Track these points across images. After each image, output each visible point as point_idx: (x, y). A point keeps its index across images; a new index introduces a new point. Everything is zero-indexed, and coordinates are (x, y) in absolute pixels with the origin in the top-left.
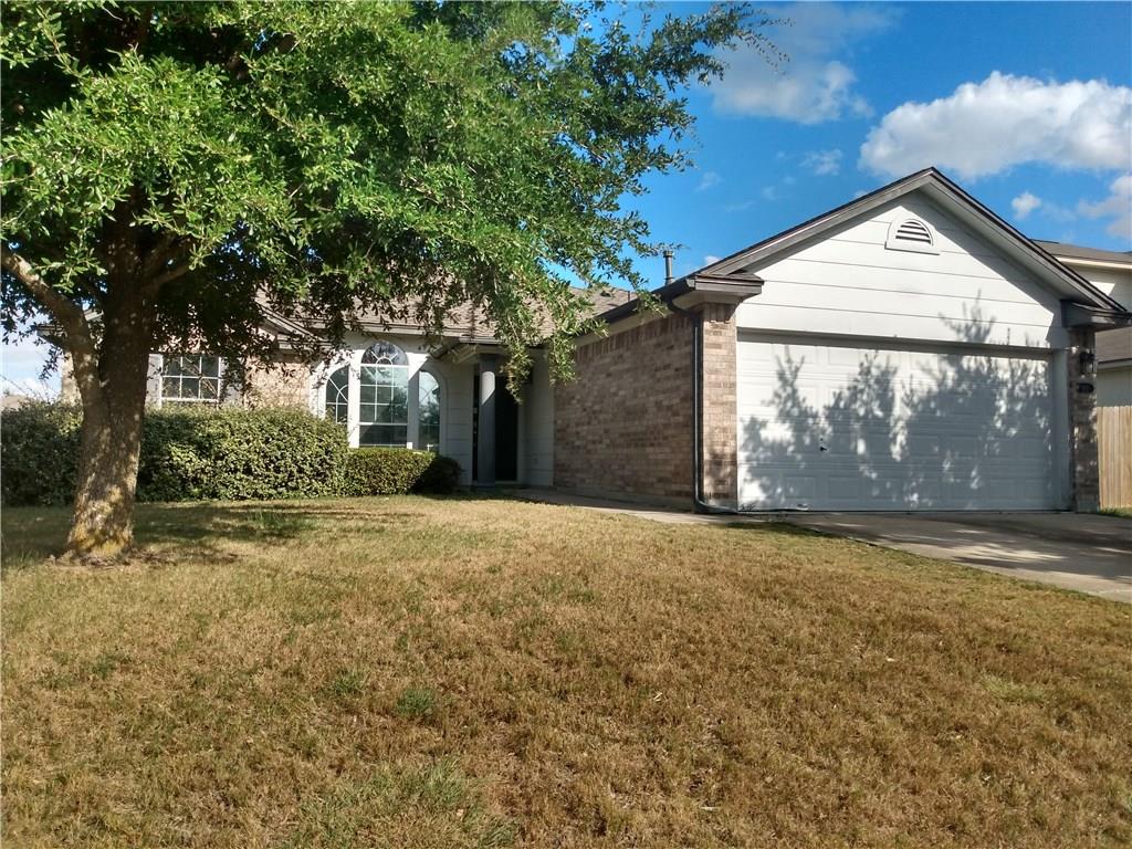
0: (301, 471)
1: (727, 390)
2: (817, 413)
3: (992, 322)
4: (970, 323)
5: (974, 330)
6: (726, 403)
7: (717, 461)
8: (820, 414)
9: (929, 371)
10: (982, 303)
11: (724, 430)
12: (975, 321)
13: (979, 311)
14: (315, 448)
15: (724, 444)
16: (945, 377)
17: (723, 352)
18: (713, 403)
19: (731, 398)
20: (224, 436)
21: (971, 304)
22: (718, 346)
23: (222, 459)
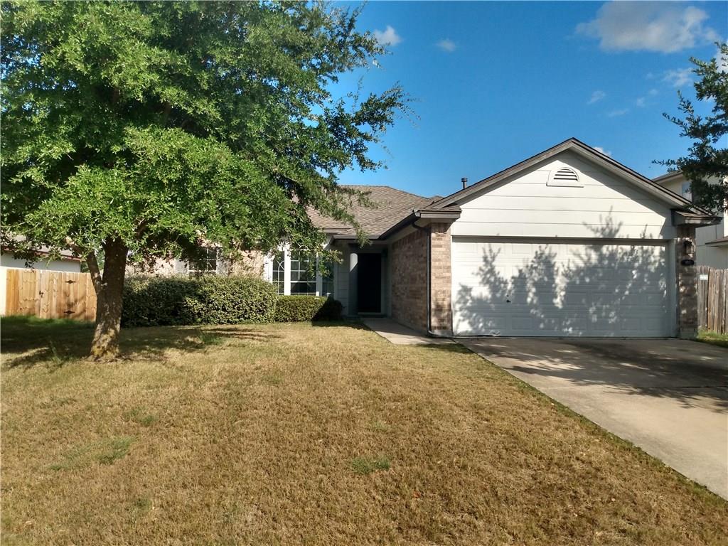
0: (251, 309)
1: (445, 270)
2: (506, 281)
3: (620, 225)
4: (605, 226)
5: (607, 231)
6: (445, 277)
7: (439, 309)
8: (508, 281)
9: (579, 255)
10: (613, 214)
11: (444, 292)
12: (608, 225)
13: (611, 219)
14: (258, 297)
15: (444, 300)
16: (589, 259)
17: (443, 249)
18: (436, 277)
19: (447, 274)
20: (212, 292)
21: (605, 215)
22: (440, 246)
23: (211, 303)
